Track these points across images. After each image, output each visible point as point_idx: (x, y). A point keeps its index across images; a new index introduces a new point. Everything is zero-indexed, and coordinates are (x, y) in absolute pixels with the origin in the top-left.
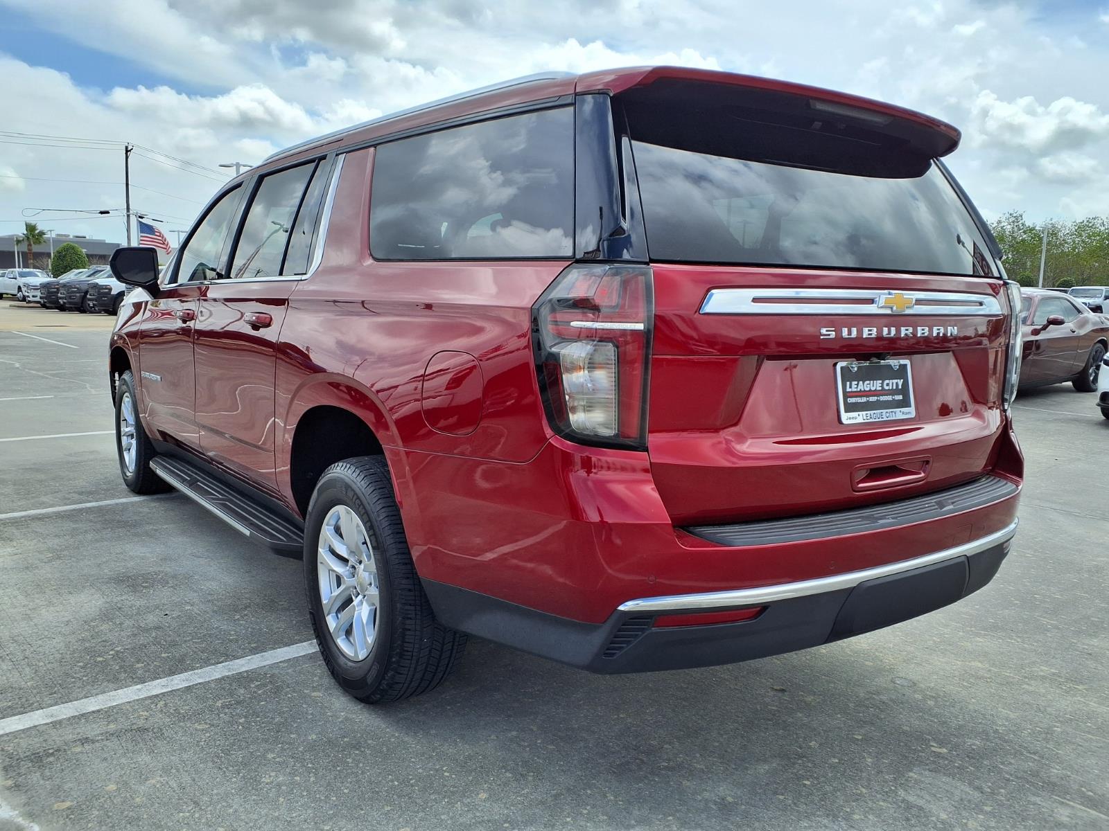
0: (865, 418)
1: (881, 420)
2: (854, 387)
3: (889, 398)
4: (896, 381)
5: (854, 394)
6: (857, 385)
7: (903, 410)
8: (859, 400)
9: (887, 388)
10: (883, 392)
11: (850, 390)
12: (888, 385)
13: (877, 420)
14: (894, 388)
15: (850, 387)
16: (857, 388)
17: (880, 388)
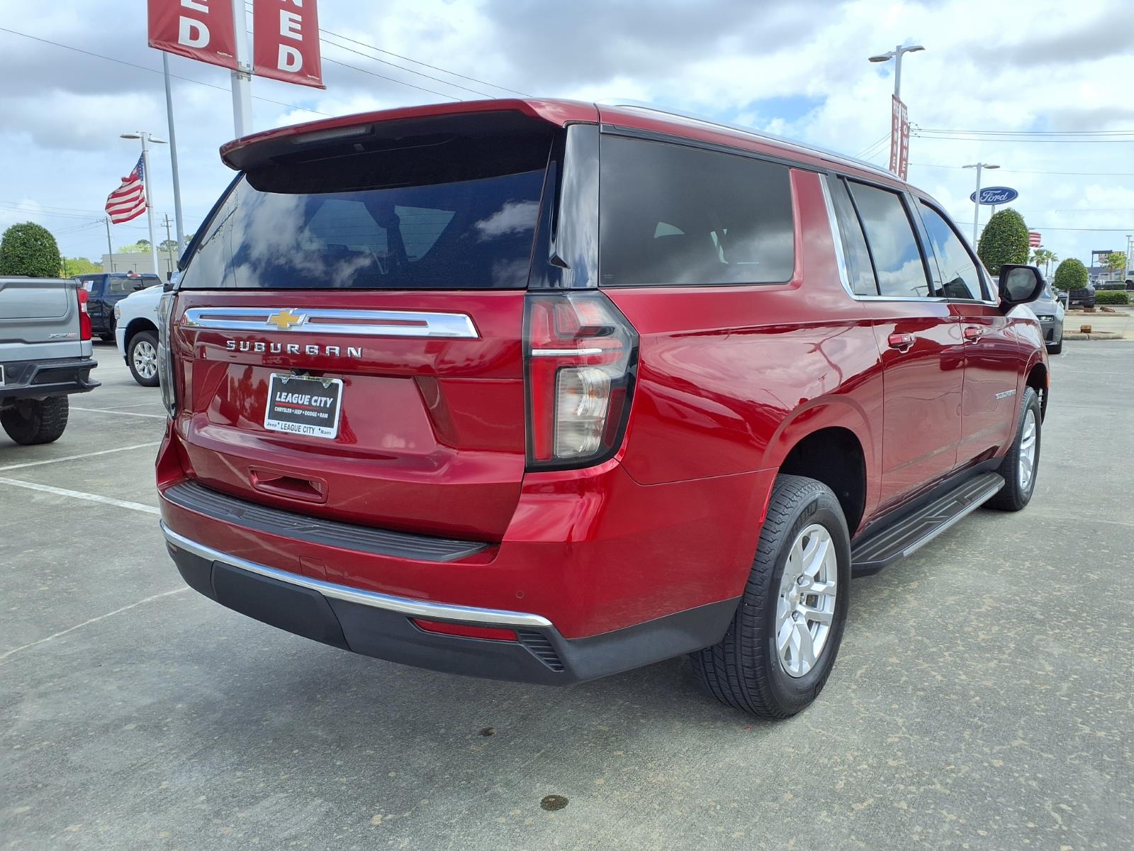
0: (283, 427)
1: (297, 432)
2: (283, 397)
3: (314, 414)
4: (325, 399)
5: (281, 404)
6: (287, 397)
7: (322, 428)
8: (285, 410)
9: (314, 404)
10: (309, 407)
11: (279, 400)
12: (316, 401)
13: (294, 432)
14: (322, 405)
15: (280, 397)
16: (286, 399)
17: (308, 403)
